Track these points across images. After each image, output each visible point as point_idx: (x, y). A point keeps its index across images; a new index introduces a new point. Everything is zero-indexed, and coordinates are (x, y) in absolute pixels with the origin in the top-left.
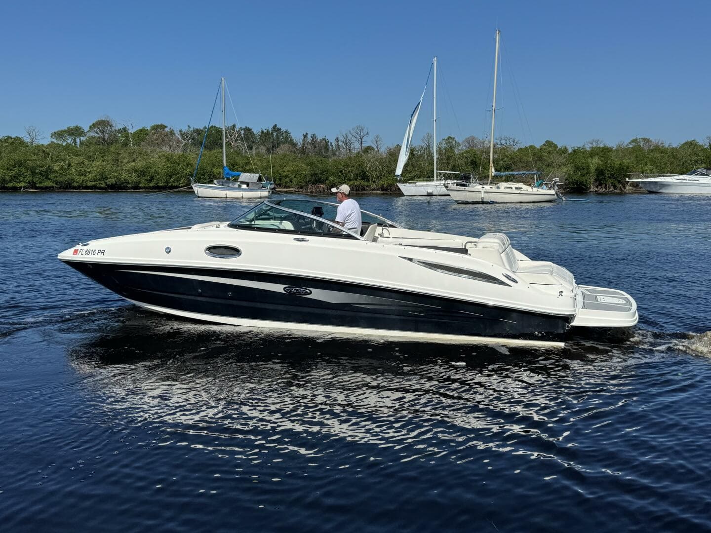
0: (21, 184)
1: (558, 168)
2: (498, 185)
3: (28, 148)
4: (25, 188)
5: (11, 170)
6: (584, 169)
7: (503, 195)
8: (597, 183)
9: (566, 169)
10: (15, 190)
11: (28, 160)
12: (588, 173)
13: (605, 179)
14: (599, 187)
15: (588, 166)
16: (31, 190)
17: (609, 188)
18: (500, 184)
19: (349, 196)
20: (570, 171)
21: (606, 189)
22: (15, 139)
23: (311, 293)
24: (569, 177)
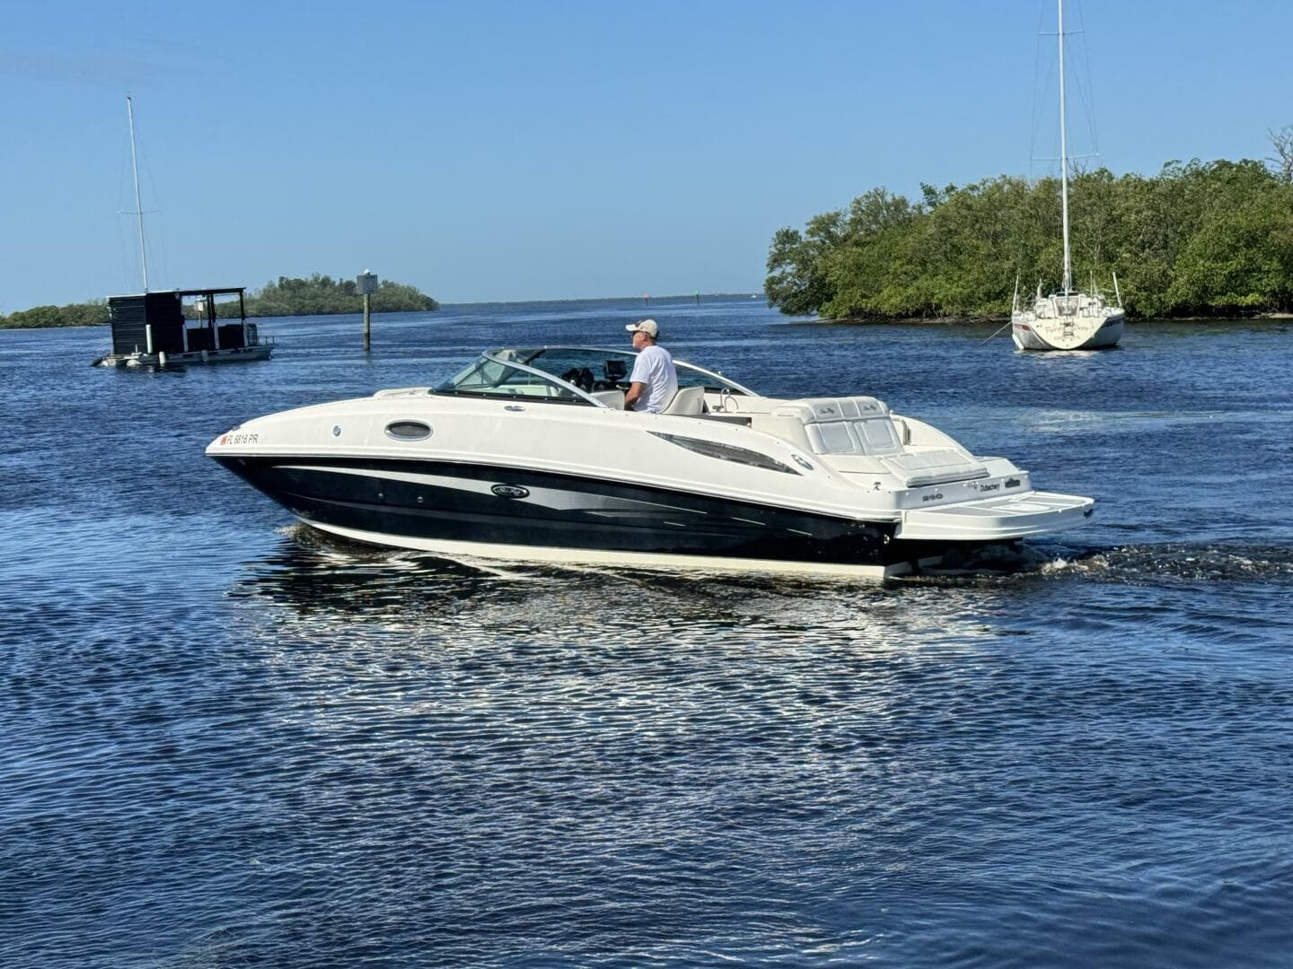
0: (1250, 299)
3: (1275, 191)
4: (1262, 308)
5: (1227, 259)
10: (1233, 314)
11: (1275, 227)
16: (1278, 315)
19: (655, 339)
22: (1240, 167)
23: (528, 495)
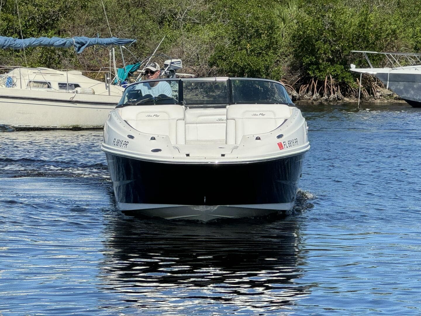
1: (188, 30)
2: (10, 74)
6: (259, 35)
7: (21, 105)
8: (296, 77)
9: (212, 34)
12: (272, 45)
13: (317, 64)
14: (304, 88)
15: (271, 28)
17: (329, 89)
18: (15, 73)
20: (222, 38)
21: (322, 95)
24: (220, 57)
